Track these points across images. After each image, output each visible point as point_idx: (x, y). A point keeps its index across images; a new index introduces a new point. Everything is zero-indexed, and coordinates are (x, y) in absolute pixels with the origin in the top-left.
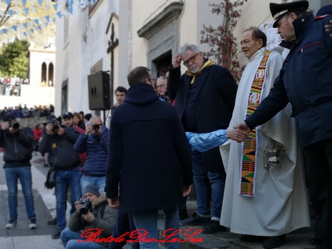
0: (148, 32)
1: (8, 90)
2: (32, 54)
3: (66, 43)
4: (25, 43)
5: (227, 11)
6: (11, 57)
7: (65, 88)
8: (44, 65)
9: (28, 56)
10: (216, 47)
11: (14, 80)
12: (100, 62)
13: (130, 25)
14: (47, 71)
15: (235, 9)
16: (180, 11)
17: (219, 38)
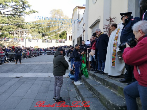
0: (92, 27)
1: (62, 42)
2: (67, 34)
3: (74, 31)
4: (66, 32)
5: (110, 21)
6: (63, 35)
7: (74, 41)
8: (70, 36)
9: (66, 34)
10: (107, 30)
11: (63, 40)
12: (81, 35)
13: (88, 26)
14: (71, 37)
15: (112, 20)
16: (99, 22)
17: (108, 27)
